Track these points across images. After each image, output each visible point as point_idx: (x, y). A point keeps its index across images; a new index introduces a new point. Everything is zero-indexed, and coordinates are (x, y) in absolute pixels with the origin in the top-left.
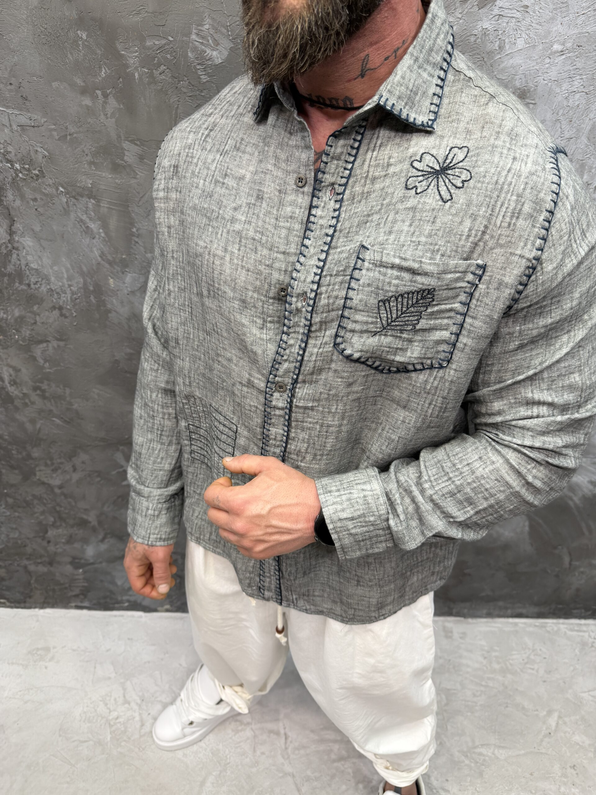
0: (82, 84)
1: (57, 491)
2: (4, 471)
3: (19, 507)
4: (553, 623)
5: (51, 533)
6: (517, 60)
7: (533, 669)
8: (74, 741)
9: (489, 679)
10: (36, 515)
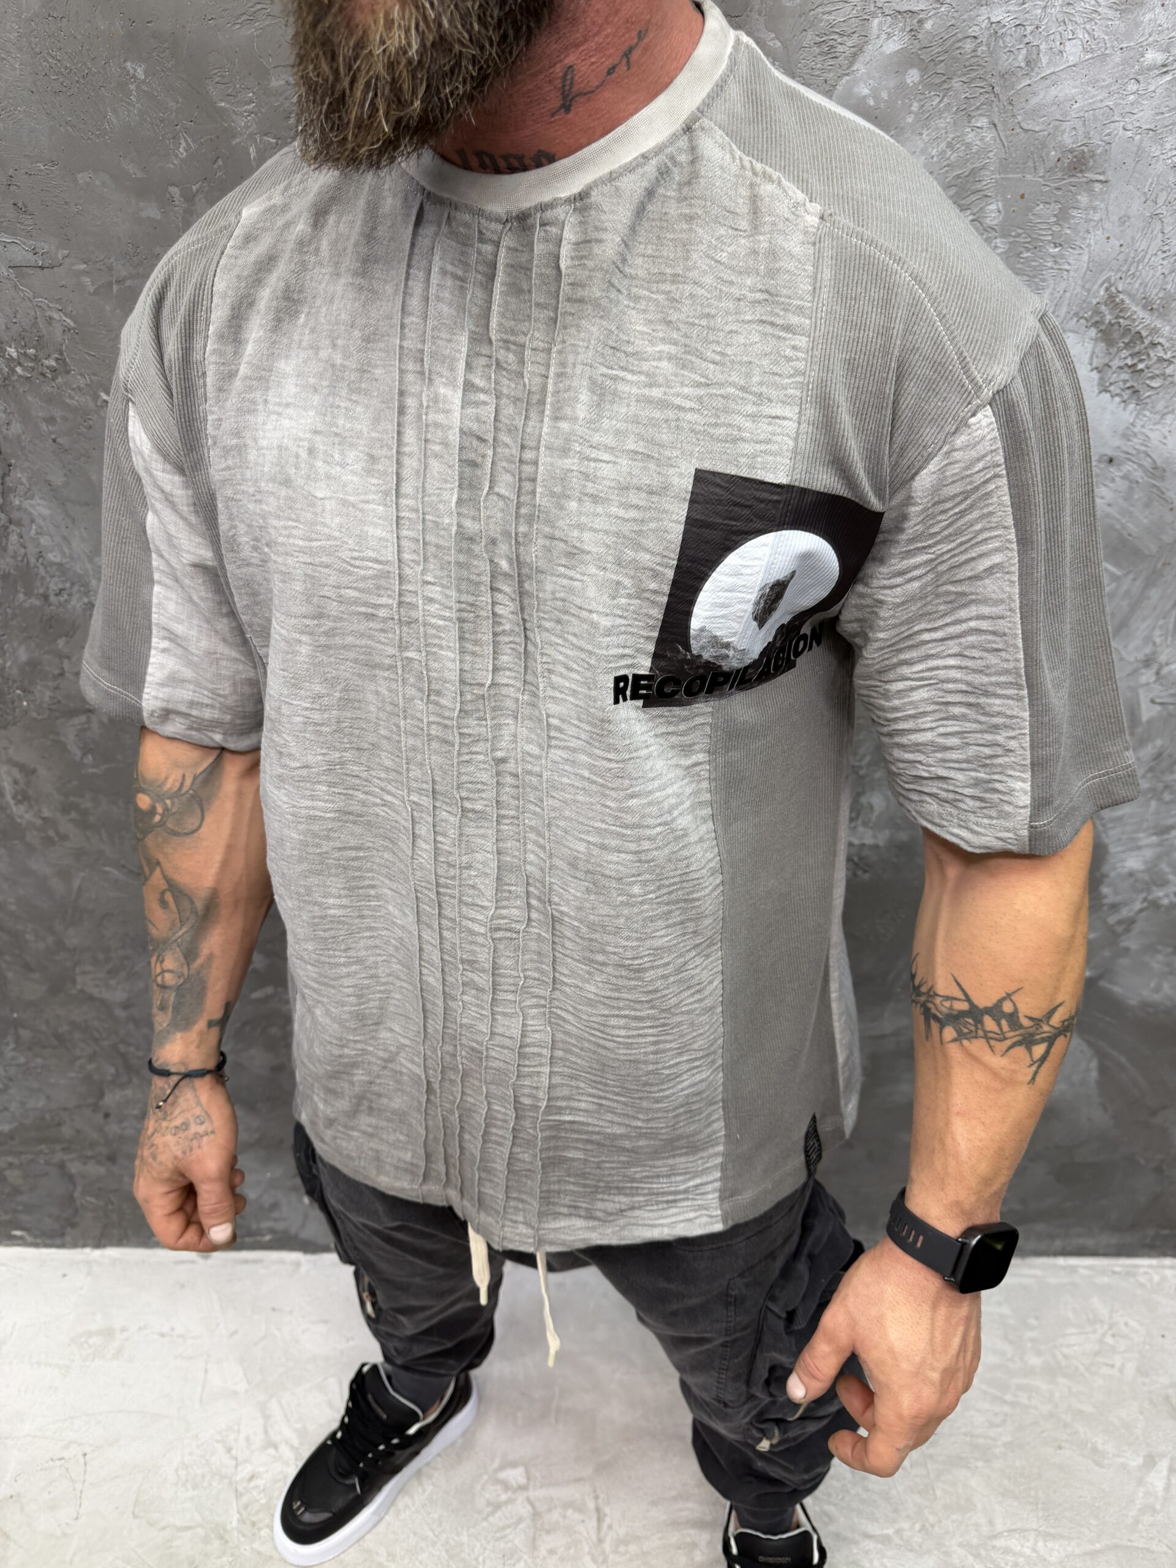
0: (140, 175)
1: (120, 1013)
2: (10, 975)
3: (44, 1047)
4: (1150, 1266)
5: (111, 1099)
6: (1068, 88)
7: (1112, 1366)
8: (164, 1528)
9: (1020, 1388)
10: (78, 1063)
